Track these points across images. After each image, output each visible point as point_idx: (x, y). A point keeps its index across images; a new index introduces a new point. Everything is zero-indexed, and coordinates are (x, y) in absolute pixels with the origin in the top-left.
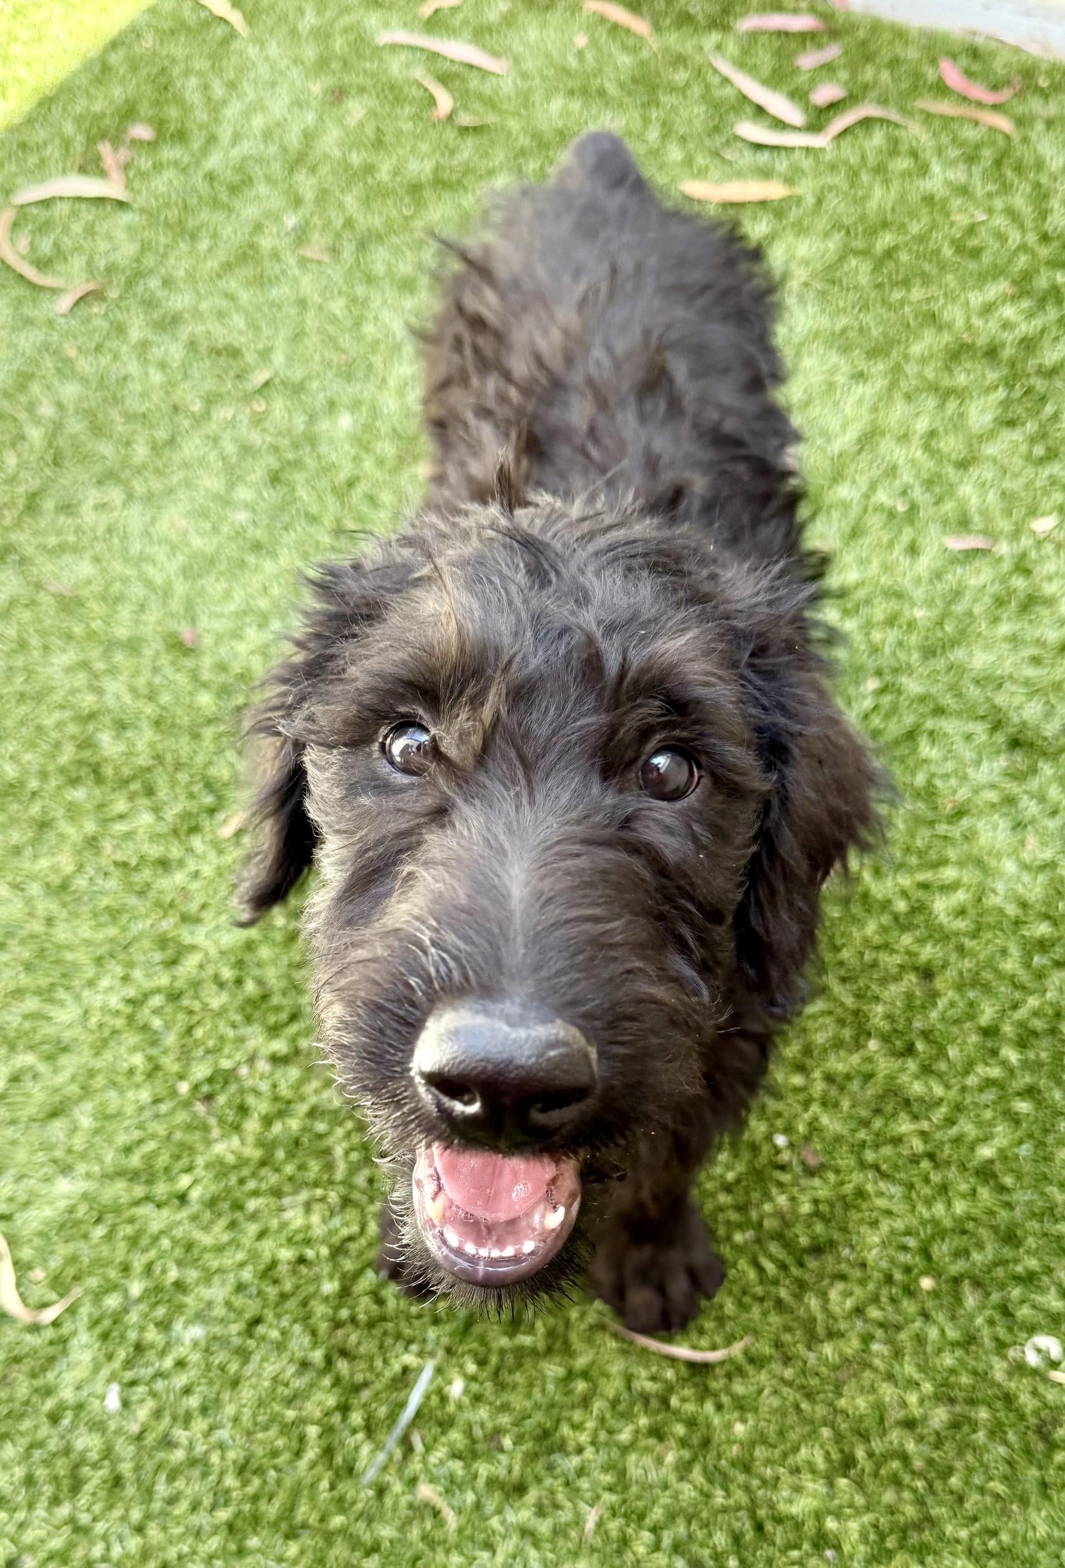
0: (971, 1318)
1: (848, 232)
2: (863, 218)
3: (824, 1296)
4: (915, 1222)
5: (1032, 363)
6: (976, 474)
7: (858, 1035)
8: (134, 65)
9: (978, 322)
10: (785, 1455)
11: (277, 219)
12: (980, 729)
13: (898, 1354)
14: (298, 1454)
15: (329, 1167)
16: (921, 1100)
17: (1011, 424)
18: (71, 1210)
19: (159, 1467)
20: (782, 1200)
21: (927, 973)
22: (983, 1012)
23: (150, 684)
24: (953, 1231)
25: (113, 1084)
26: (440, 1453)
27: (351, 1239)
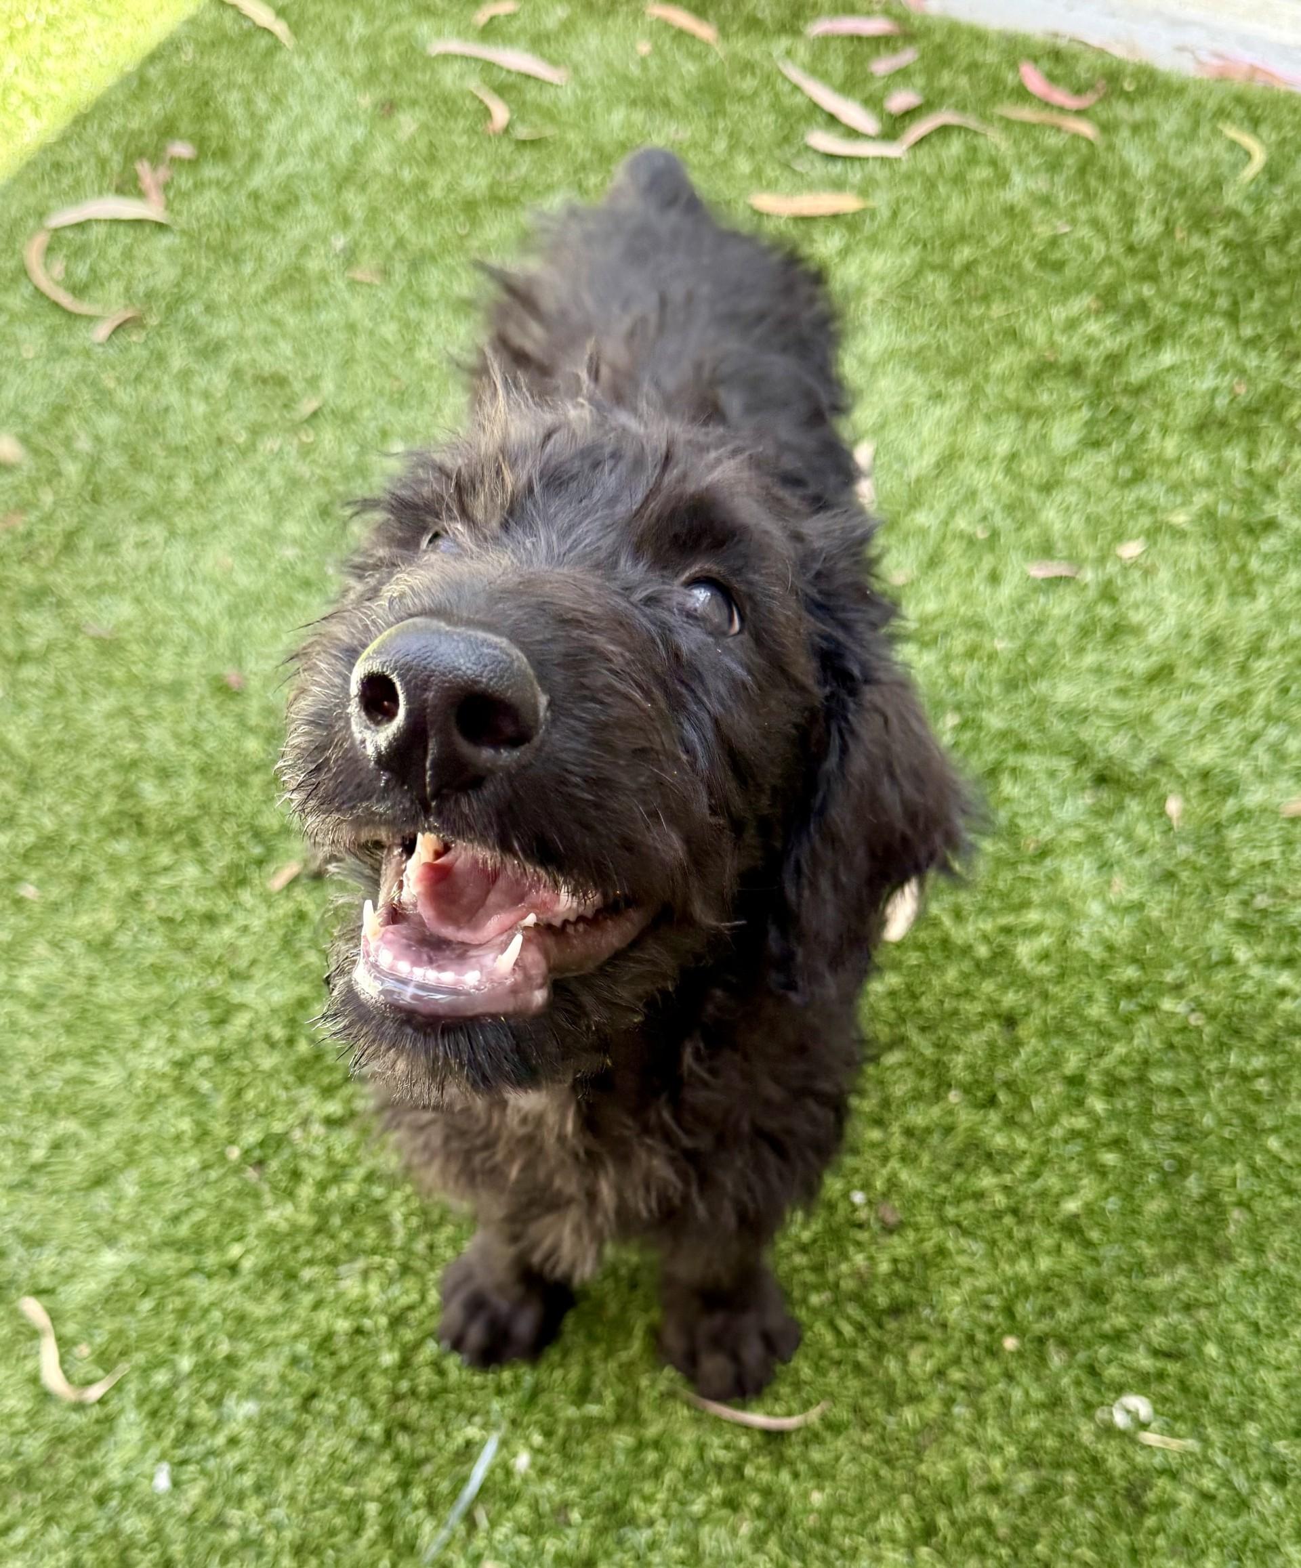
0: (1057, 1378)
1: (925, 246)
2: (940, 232)
3: (904, 1358)
4: (998, 1280)
5: (1118, 381)
6: (1059, 499)
7: (938, 1087)
8: (173, 79)
9: (1061, 339)
10: (864, 1524)
11: (325, 240)
12: (1064, 766)
13: (981, 1417)
14: (357, 1532)
15: (387, 1233)
16: (1004, 1153)
17: (1096, 444)
18: (116, 1283)
19: (212, 1549)
20: (859, 1259)
21: (1010, 1021)
22: (1068, 1061)
23: (194, 730)
24: (1038, 1288)
25: (159, 1151)
27: (411, 1308)
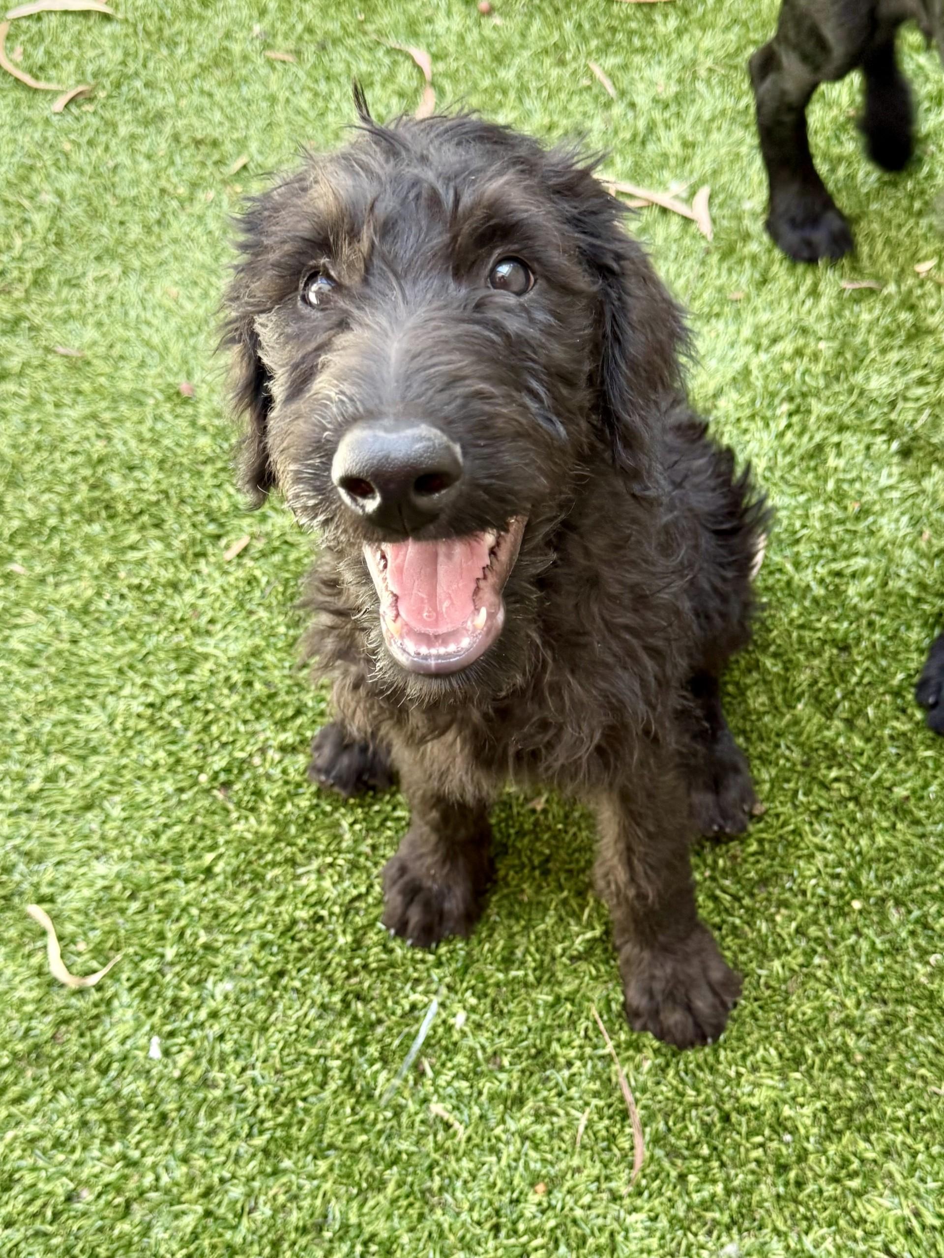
0: (895, 931)
4: (845, 855)
11: (245, 26)
12: (878, 441)
13: (836, 966)
14: (323, 1085)
15: (337, 837)
16: (845, 752)
18: (107, 889)
19: (199, 1105)
21: (844, 646)
23: (152, 430)
24: (878, 860)
25: (139, 777)
26: (447, 1075)
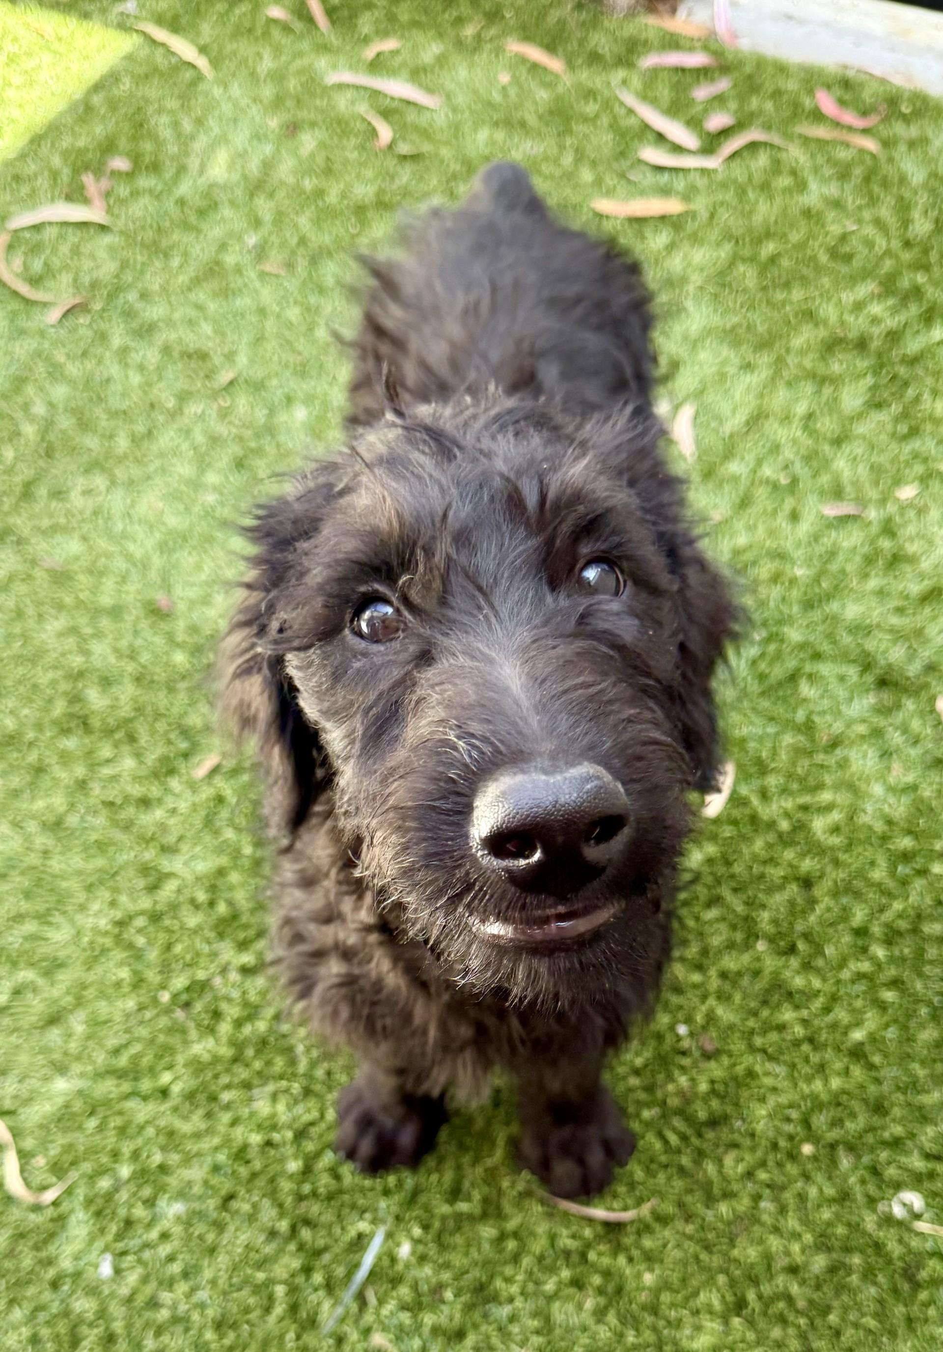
0: (845, 1177)
1: (737, 242)
2: (750, 230)
3: (720, 1162)
4: (797, 1097)
5: (896, 354)
6: (848, 451)
7: (748, 938)
8: (113, 105)
9: (850, 319)
10: (687, 1299)
11: (240, 239)
12: (852, 672)
13: (783, 1210)
14: (268, 1310)
15: (293, 1062)
16: (801, 992)
17: (878, 405)
18: (67, 1106)
19: (147, 1325)
20: (683, 1081)
21: (807, 883)
22: (854, 915)
23: (131, 646)
24: (830, 1103)
25: (102, 995)
26: (390, 1307)
27: (312, 1124)
